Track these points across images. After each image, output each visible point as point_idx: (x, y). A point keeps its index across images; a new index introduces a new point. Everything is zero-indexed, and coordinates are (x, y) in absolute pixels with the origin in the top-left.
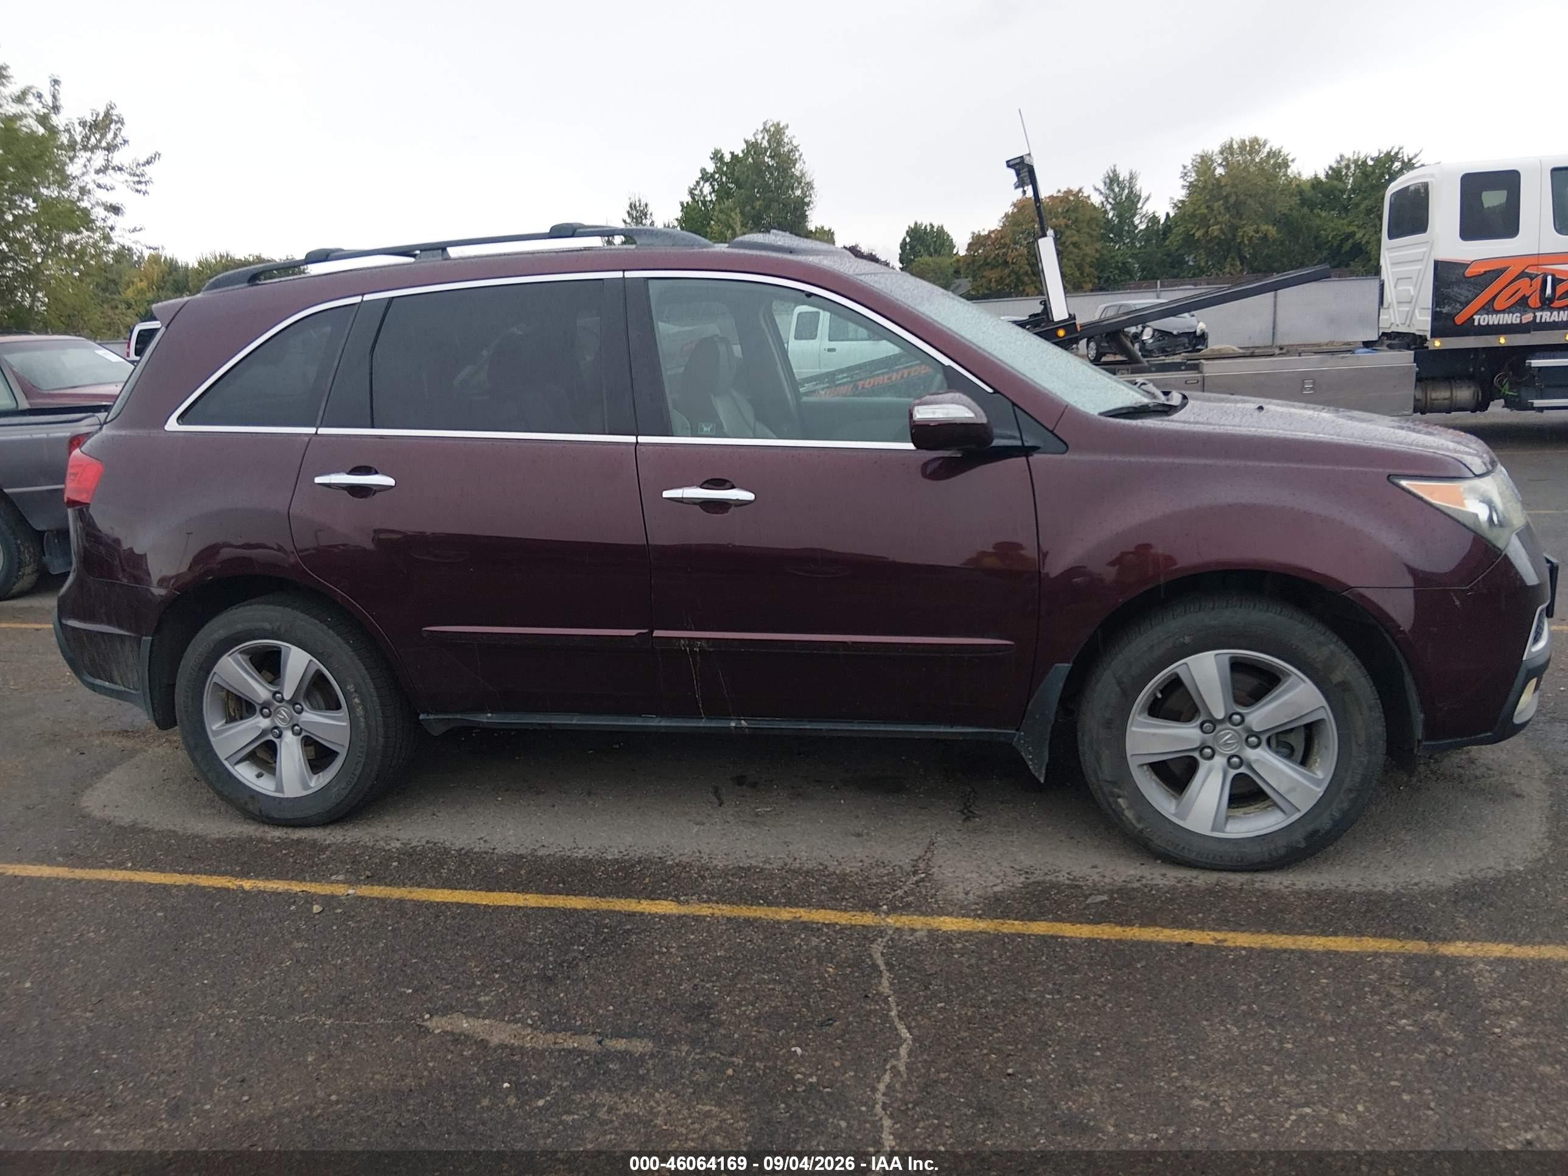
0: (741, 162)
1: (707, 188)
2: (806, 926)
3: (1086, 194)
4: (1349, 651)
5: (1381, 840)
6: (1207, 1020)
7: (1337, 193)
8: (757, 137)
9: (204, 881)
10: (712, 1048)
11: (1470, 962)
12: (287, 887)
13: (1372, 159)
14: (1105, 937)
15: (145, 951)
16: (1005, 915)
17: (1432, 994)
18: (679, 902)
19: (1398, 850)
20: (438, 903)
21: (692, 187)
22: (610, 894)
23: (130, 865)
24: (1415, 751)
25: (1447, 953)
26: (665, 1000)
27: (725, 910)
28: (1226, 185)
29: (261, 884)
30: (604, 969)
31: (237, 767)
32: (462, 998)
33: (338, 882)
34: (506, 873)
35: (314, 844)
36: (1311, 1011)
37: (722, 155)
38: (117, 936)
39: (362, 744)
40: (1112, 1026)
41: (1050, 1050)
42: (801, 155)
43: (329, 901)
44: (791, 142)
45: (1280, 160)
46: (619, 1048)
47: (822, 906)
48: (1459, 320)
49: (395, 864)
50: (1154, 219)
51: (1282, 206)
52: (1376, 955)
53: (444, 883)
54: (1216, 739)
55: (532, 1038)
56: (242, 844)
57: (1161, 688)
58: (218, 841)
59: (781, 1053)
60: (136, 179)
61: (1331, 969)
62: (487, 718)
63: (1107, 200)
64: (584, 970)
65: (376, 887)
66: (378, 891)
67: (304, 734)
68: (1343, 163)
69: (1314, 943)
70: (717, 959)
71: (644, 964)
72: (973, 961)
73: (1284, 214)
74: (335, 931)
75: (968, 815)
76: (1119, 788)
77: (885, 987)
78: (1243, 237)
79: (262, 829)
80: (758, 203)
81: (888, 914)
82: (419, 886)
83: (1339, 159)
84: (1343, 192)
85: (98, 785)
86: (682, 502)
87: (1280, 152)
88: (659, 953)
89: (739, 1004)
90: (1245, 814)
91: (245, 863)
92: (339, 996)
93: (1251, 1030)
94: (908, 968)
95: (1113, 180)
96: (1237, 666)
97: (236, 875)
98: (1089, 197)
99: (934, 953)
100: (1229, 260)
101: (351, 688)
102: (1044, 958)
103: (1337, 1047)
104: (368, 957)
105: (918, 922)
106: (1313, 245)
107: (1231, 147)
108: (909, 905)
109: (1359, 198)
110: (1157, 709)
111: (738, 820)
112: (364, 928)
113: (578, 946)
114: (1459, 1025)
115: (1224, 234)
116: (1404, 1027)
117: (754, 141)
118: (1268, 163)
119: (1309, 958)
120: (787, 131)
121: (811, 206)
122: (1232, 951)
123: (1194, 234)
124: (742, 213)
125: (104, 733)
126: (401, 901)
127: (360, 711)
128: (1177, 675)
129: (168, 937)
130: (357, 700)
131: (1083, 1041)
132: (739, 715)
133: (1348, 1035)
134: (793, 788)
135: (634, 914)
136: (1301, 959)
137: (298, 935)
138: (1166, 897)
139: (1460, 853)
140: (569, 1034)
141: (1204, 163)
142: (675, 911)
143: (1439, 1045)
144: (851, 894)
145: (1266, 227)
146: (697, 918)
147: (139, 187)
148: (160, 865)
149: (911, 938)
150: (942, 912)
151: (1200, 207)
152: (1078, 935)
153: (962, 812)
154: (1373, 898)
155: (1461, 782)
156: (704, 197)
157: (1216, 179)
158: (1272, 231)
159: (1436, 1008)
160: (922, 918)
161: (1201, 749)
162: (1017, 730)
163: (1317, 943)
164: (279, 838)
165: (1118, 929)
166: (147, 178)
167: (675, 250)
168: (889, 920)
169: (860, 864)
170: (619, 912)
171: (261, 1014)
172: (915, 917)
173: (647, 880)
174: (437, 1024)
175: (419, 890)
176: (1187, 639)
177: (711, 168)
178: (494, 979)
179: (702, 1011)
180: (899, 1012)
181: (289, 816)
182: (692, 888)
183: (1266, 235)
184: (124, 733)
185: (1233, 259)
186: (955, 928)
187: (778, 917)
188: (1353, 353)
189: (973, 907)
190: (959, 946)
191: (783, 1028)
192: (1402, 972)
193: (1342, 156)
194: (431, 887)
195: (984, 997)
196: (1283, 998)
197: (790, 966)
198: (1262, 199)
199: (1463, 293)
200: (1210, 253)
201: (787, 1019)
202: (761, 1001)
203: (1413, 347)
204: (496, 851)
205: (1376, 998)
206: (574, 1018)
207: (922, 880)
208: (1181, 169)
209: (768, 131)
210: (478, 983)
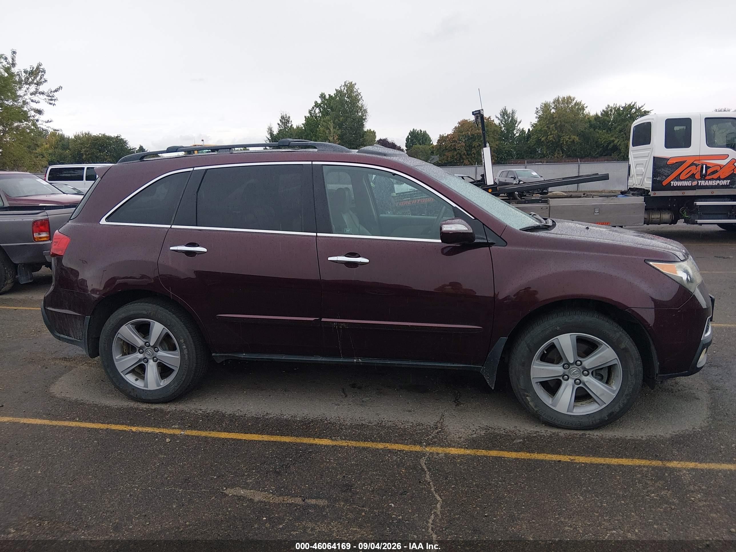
0: (333, 99)
1: (317, 111)
2: (390, 451)
3: (492, 119)
4: (628, 335)
5: (639, 417)
6: (569, 494)
7: (606, 122)
8: (341, 88)
9: (114, 427)
10: (354, 504)
11: (680, 470)
12: (152, 430)
13: (622, 107)
14: (523, 458)
15: (91, 458)
16: (478, 448)
17: (664, 483)
18: (332, 440)
19: (647, 422)
20: (223, 438)
21: (310, 109)
22: (300, 436)
23: (78, 419)
24: (655, 378)
25: (670, 466)
26: (331, 482)
27: (353, 444)
28: (556, 117)
29: (140, 429)
30: (301, 468)
31: (127, 376)
32: (239, 480)
33: (175, 428)
34: (252, 425)
35: (162, 411)
36: (613, 490)
37: (325, 95)
38: (77, 451)
39: (186, 366)
40: (529, 496)
41: (502, 506)
42: (362, 97)
43: (173, 437)
44: (357, 91)
45: (580, 107)
46: (312, 503)
47: (396, 442)
48: (664, 183)
49: (201, 421)
50: (523, 131)
51: (581, 128)
52: (640, 466)
53: (224, 430)
54: (570, 372)
55: (273, 498)
56: (129, 410)
57: (546, 349)
58: (117, 409)
59: (385, 506)
60: (50, 98)
61: (621, 472)
62: (243, 355)
63: (501, 122)
64: (293, 469)
65: (193, 431)
66: (194, 433)
67: (158, 361)
68: (609, 109)
69: (613, 462)
70: (352, 465)
71: (320, 467)
72: (466, 467)
73: (582, 131)
74: (178, 450)
75: (458, 404)
76: (527, 392)
77: (428, 478)
78: (563, 140)
79: (136, 404)
80: (341, 118)
81: (426, 446)
82: (213, 431)
83: (607, 107)
84: (609, 122)
85: (57, 383)
86: (337, 262)
87: (581, 103)
88: (326, 462)
89: (364, 485)
90: (582, 404)
91: (132, 419)
92: (183, 479)
93: (588, 498)
94: (437, 470)
95: (504, 113)
96: (579, 340)
97: (128, 425)
98: (493, 121)
99: (448, 464)
100: (557, 151)
101: (182, 341)
102: (497, 467)
103: (625, 505)
104: (194, 462)
105: (440, 450)
106: (595, 145)
107: (558, 100)
108: (435, 442)
109: (616, 124)
110: (544, 358)
111: (354, 403)
112: (190, 449)
113: (289, 458)
114: (676, 496)
115: (555, 139)
116: (653, 497)
117: (340, 89)
118: (575, 108)
119: (611, 467)
120: (356, 87)
121: (366, 120)
122: (578, 464)
123: (541, 139)
124: (334, 123)
125: (55, 359)
126: (206, 437)
127: (186, 352)
128: (553, 343)
129: (101, 452)
130: (184, 347)
131: (517, 502)
132: (358, 356)
133: (630, 501)
134: (378, 389)
135: (312, 445)
136: (608, 468)
137: (161, 452)
138: (548, 441)
139: (674, 423)
140: (289, 497)
141: (546, 107)
142: (331, 444)
143: (668, 505)
144: (409, 437)
145: (574, 137)
146: (341, 447)
147: (51, 102)
148: (92, 419)
149: (437, 457)
150: (450, 446)
151: (544, 127)
152: (511, 457)
153: (455, 401)
154: (637, 442)
155: (672, 393)
156: (316, 114)
157: (551, 114)
158: (577, 139)
159: (666, 489)
160: (441, 448)
161: (563, 376)
162: (482, 366)
163: (614, 461)
164: (145, 408)
165: (528, 454)
166: (55, 98)
167: (335, 153)
168: (427, 449)
169: (412, 424)
170: (306, 444)
171: (149, 486)
172: (438, 448)
173: (317, 430)
174: (230, 492)
175: (213, 432)
176: (558, 328)
177: (319, 101)
178: (252, 472)
179: (348, 487)
180: (435, 489)
181: (150, 398)
182: (337, 434)
183: (573, 140)
184: (65, 359)
185: (559, 151)
186: (457, 453)
187: (377, 447)
188: (617, 197)
189: (463, 444)
190: (459, 461)
191: (384, 495)
192: (651, 474)
193: (608, 106)
194: (219, 431)
195: (472, 483)
196: (601, 485)
197: (385, 469)
198: (572, 124)
199: (666, 171)
200: (548, 148)
201: (386, 492)
202: (374, 484)
203: (643, 195)
204: (246, 416)
205: (641, 485)
206: (291, 490)
207: (440, 432)
208: (536, 109)
209: (347, 86)
210: (246, 474)
